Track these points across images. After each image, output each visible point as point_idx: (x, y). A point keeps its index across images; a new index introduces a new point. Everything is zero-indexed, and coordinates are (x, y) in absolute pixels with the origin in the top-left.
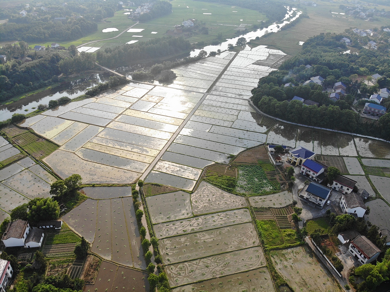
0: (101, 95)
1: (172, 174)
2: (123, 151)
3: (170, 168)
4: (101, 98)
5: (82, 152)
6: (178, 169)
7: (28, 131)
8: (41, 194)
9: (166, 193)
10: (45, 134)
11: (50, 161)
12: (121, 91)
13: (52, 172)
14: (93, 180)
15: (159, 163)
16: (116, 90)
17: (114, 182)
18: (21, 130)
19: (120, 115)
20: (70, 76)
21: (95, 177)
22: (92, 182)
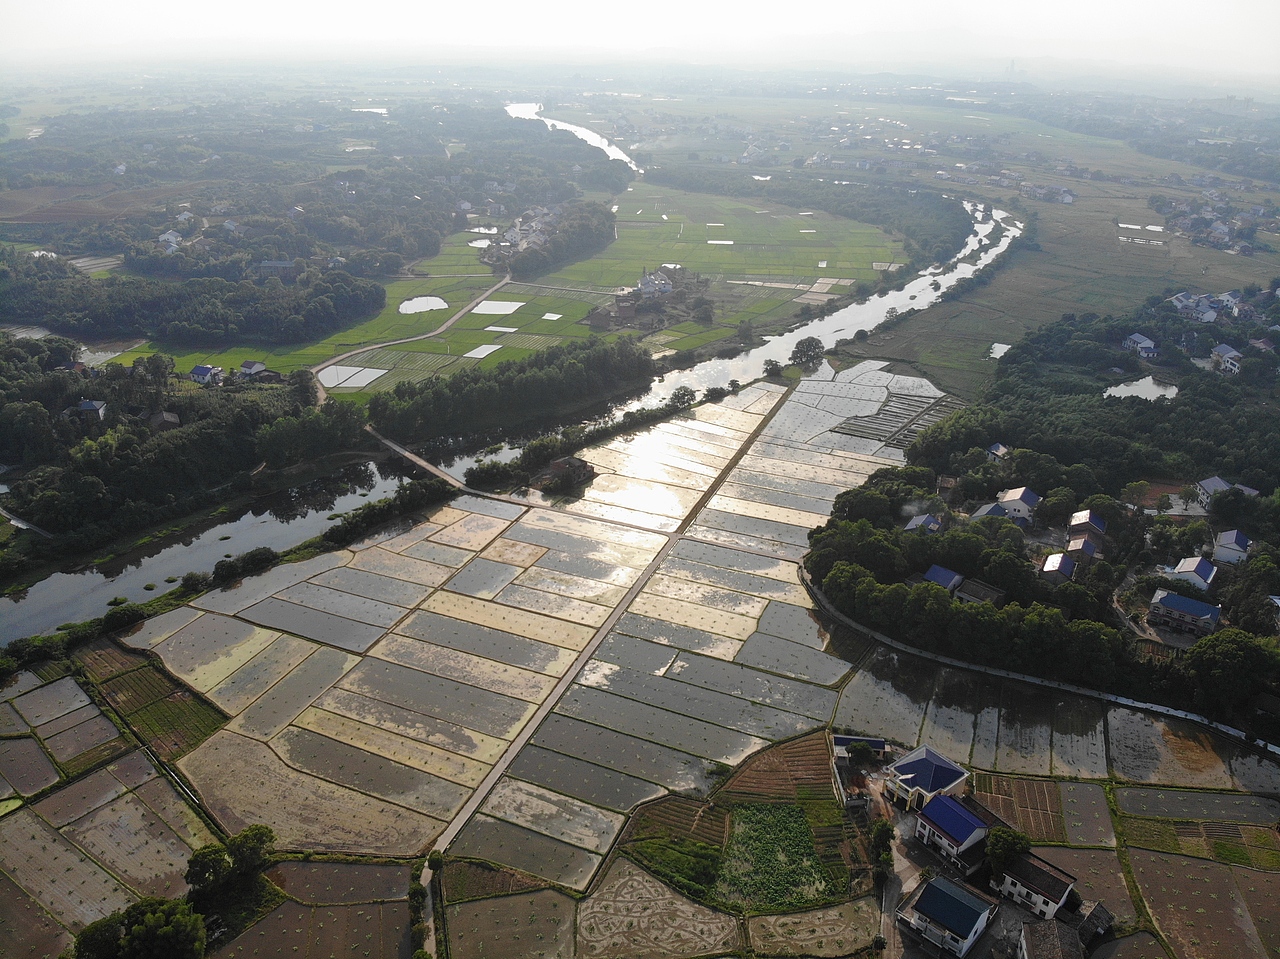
0: (368, 542)
1: (534, 828)
2: (403, 739)
3: (531, 808)
4: (365, 552)
5: (288, 740)
6: (554, 809)
7: (146, 663)
8: (163, 876)
9: (508, 895)
10: (194, 673)
11: (196, 768)
12: (425, 529)
13: (199, 805)
14: (309, 840)
15: (499, 787)
16: (416, 522)
17: (365, 847)
18: (128, 658)
19: (412, 611)
20: (286, 471)
21: (316, 829)
22: (303, 845)
